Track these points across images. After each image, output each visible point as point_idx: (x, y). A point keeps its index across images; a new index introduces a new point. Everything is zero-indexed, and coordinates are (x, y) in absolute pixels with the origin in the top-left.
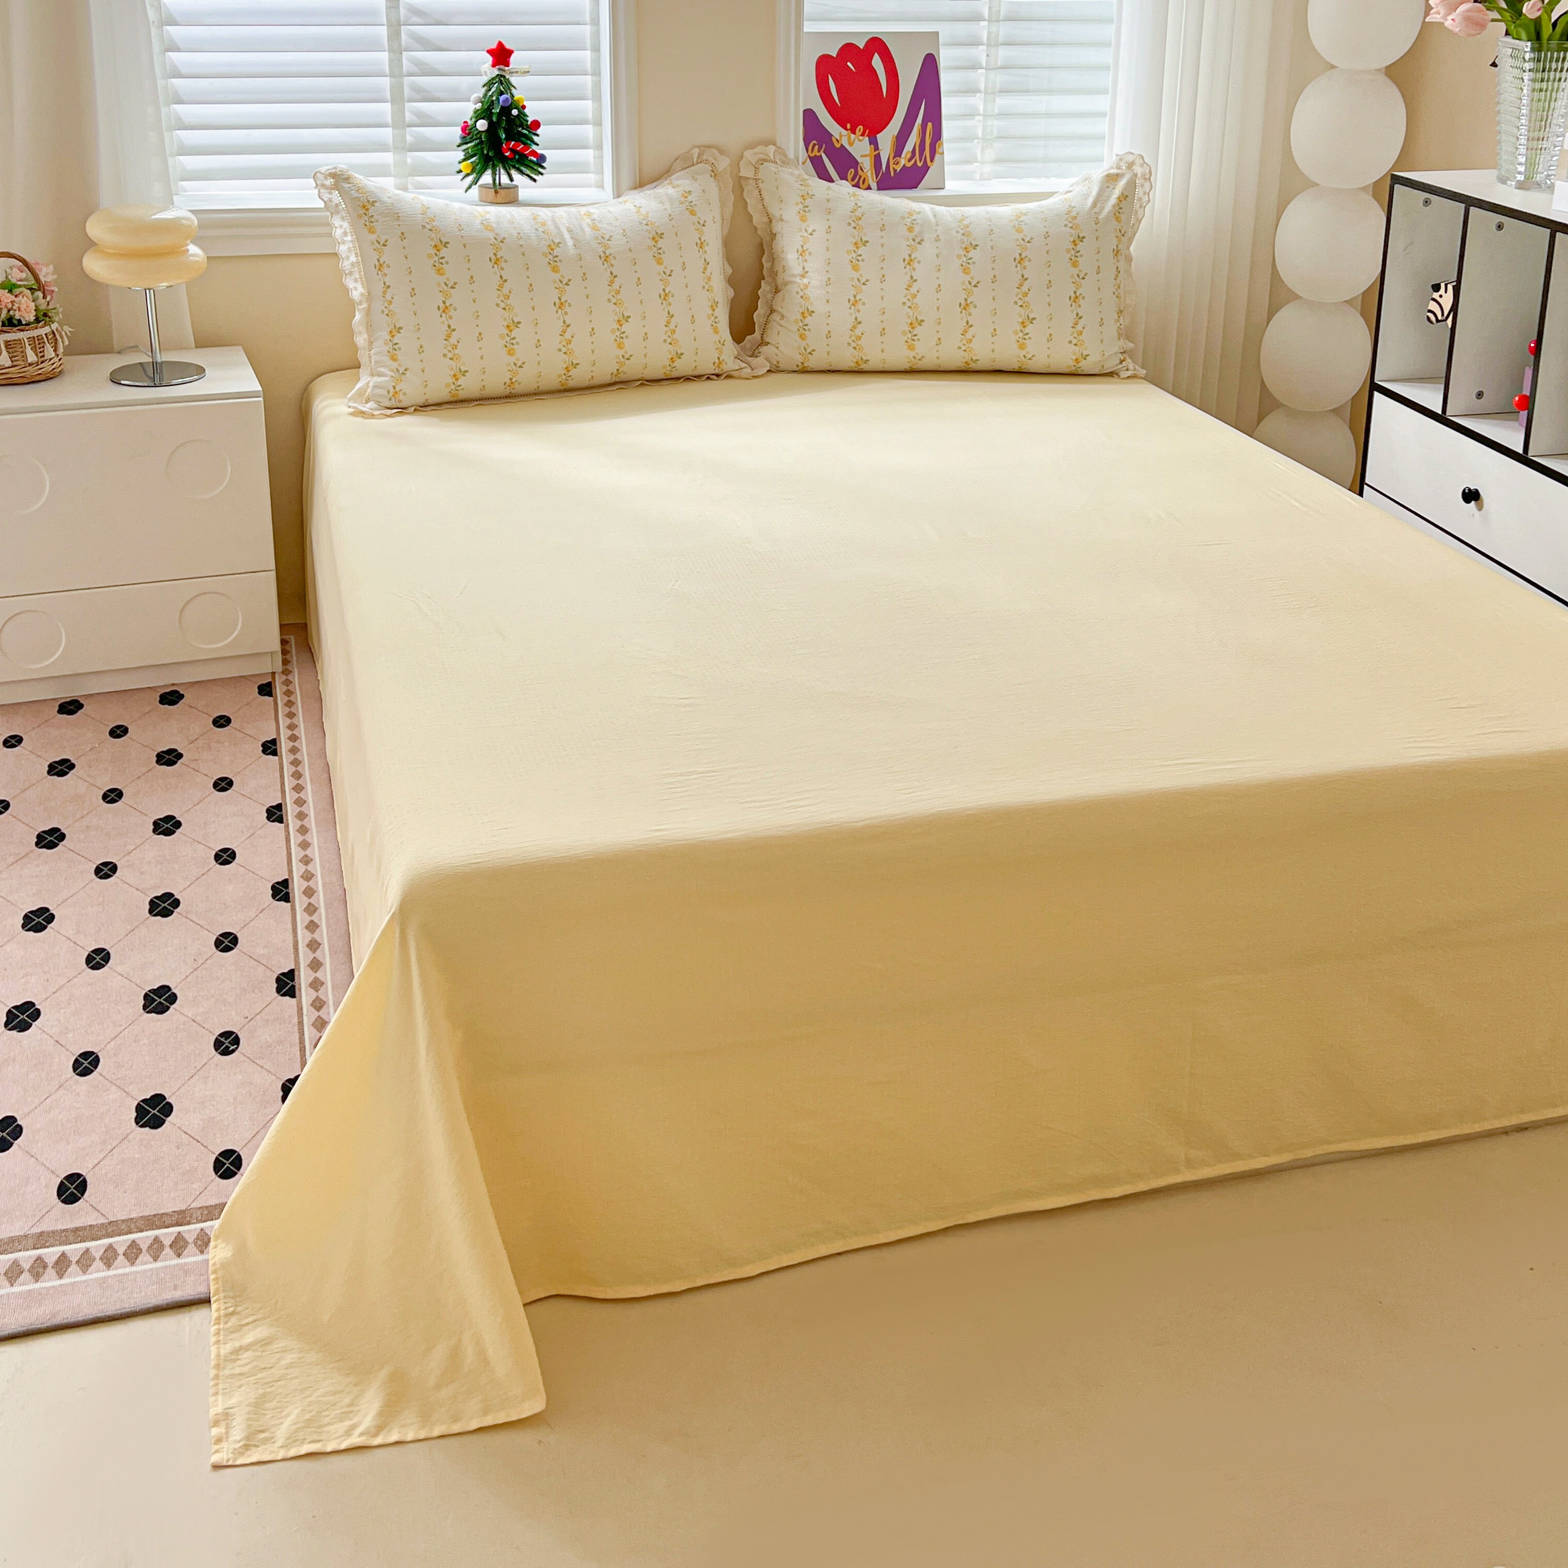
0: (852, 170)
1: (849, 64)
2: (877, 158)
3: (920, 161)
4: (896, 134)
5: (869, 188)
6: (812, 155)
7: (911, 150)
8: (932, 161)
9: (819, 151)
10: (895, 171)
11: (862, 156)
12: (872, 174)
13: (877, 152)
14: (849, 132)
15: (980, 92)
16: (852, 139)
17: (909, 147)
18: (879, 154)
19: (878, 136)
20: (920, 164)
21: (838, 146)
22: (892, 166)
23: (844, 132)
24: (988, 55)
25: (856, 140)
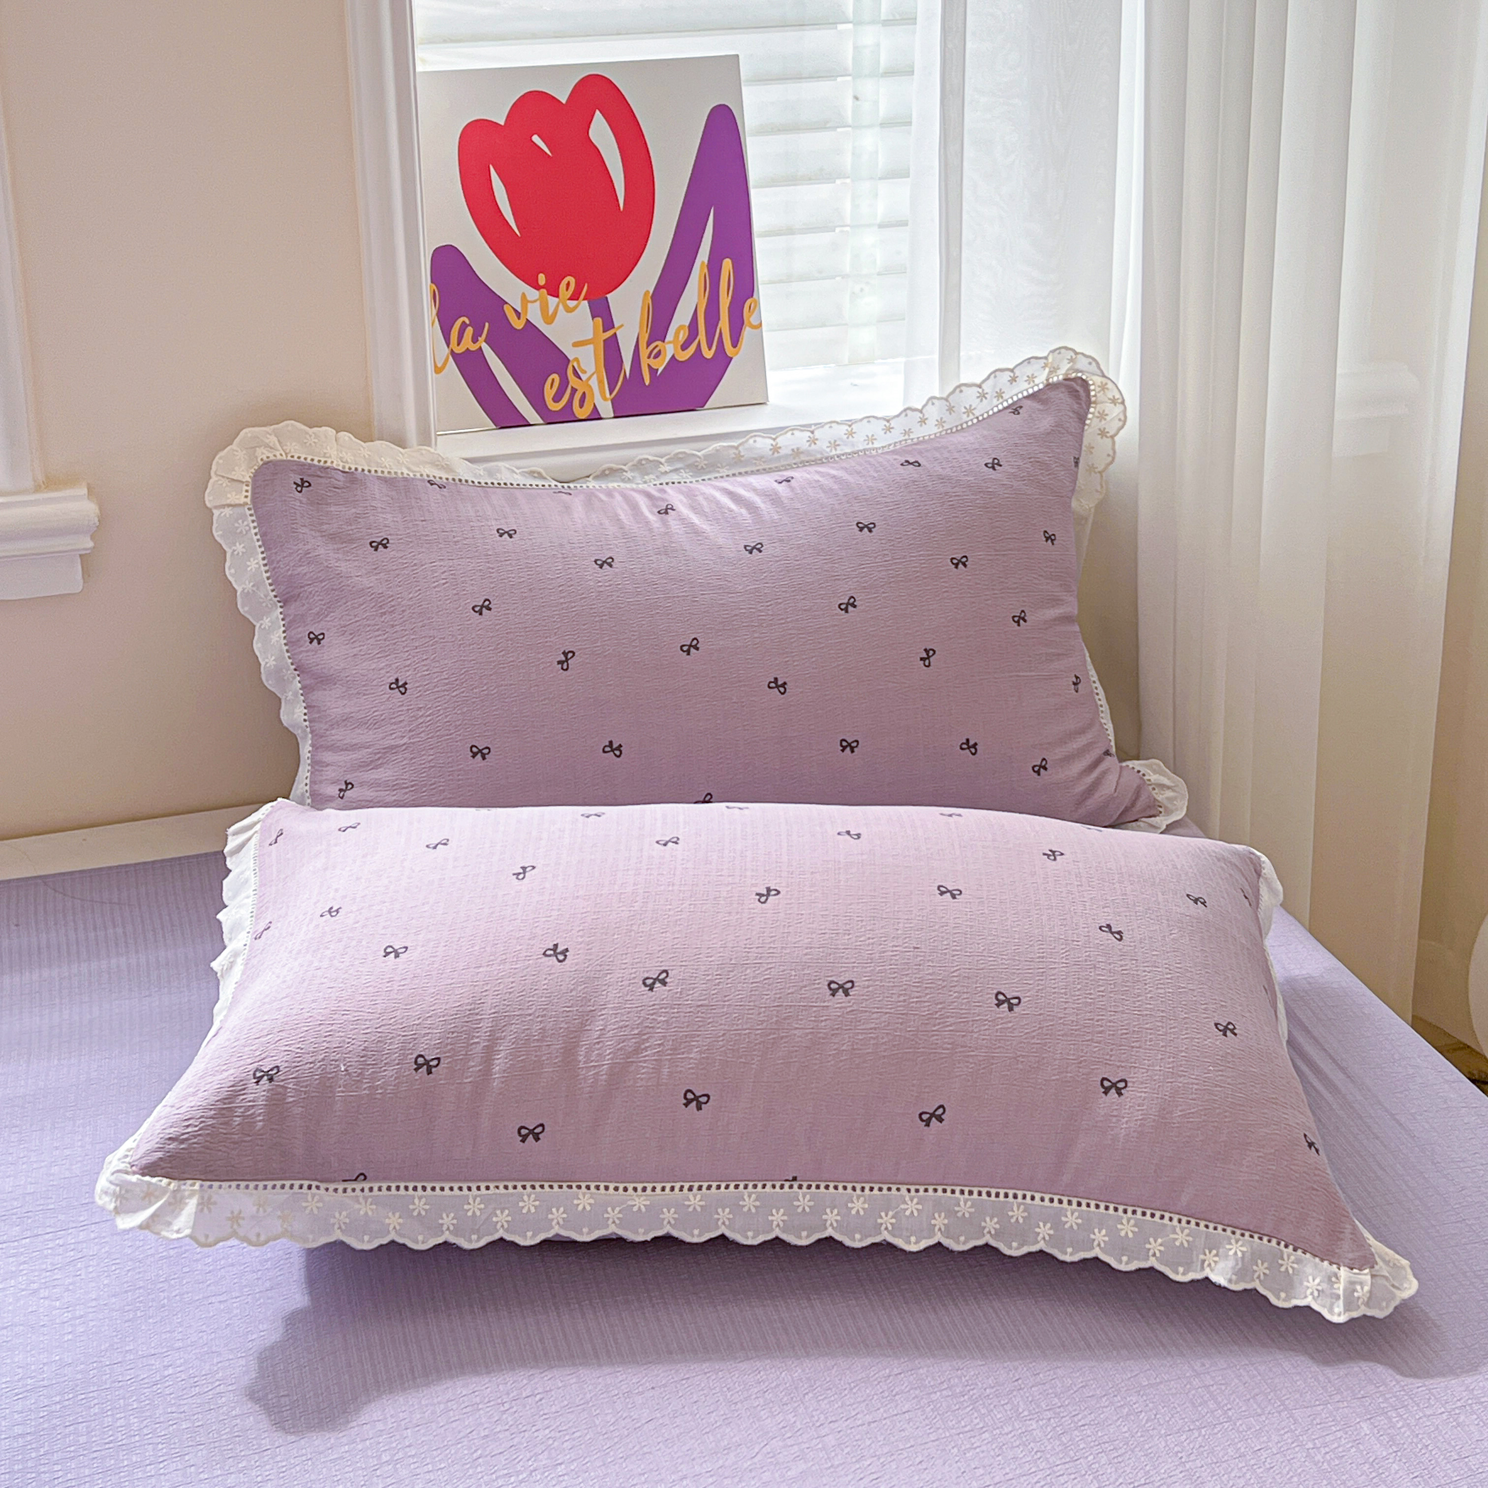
0: (555, 376)
1: (536, 139)
2: (612, 347)
3: (710, 348)
4: (651, 291)
5: (595, 416)
6: (459, 350)
7: (687, 324)
8: (735, 343)
9: (475, 340)
10: (653, 371)
11: (576, 344)
12: (600, 382)
13: (610, 333)
14: (544, 291)
15: (842, 175)
16: (551, 310)
17: (682, 317)
18: (615, 334)
19: (608, 296)
20: (708, 354)
21: (518, 325)
22: (645, 362)
23: (532, 294)
24: (856, 98)
25: (561, 307)
